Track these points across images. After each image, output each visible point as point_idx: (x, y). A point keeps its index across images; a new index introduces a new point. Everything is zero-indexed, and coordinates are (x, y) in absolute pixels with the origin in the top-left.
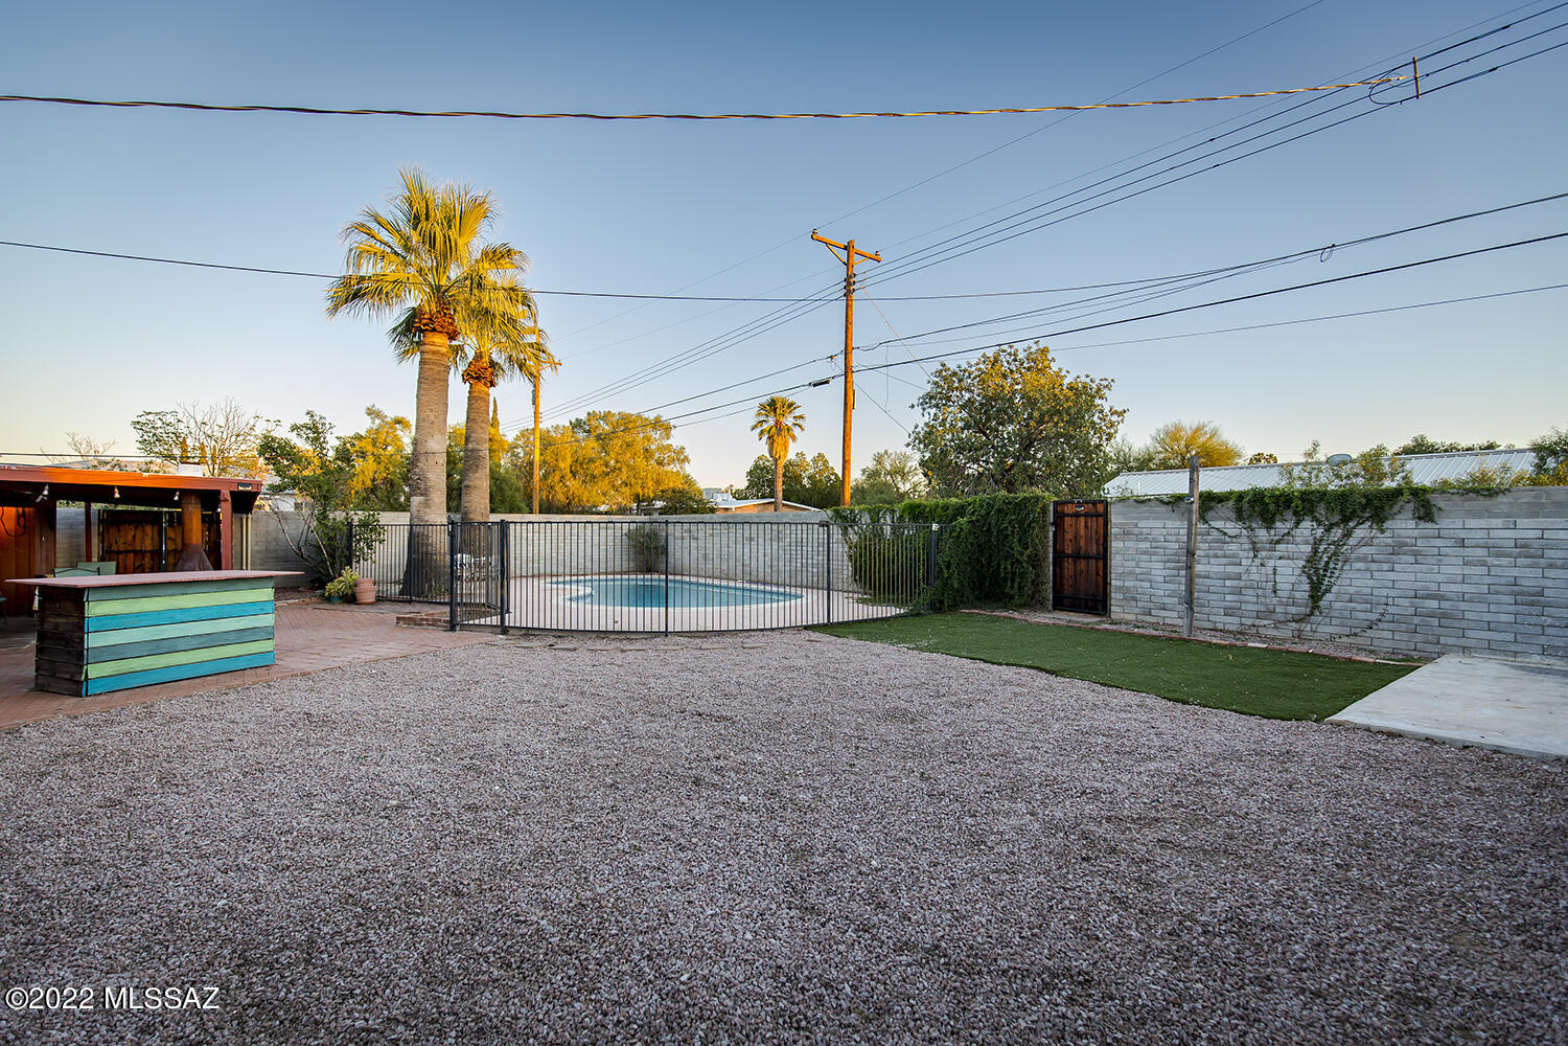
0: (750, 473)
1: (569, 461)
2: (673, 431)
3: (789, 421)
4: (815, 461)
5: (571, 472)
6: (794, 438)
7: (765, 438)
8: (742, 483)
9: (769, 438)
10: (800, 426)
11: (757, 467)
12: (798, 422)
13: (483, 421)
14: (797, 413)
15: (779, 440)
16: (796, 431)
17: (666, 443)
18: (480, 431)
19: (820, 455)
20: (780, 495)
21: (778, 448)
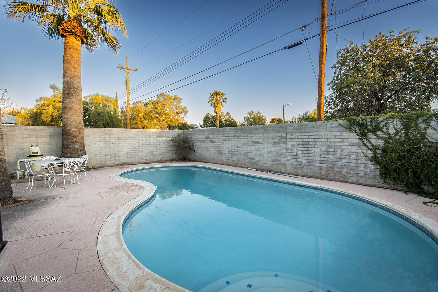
0: (204, 119)
1: (143, 114)
2: (182, 101)
3: (221, 100)
4: (226, 115)
5: (144, 117)
6: (223, 106)
7: (213, 106)
8: (202, 123)
9: (214, 105)
10: (225, 101)
11: (206, 117)
12: (224, 100)
13: (75, 64)
14: (224, 97)
15: (218, 106)
16: (224, 103)
17: (179, 105)
18: (73, 70)
19: (228, 113)
20: (218, 126)
21: (217, 109)
